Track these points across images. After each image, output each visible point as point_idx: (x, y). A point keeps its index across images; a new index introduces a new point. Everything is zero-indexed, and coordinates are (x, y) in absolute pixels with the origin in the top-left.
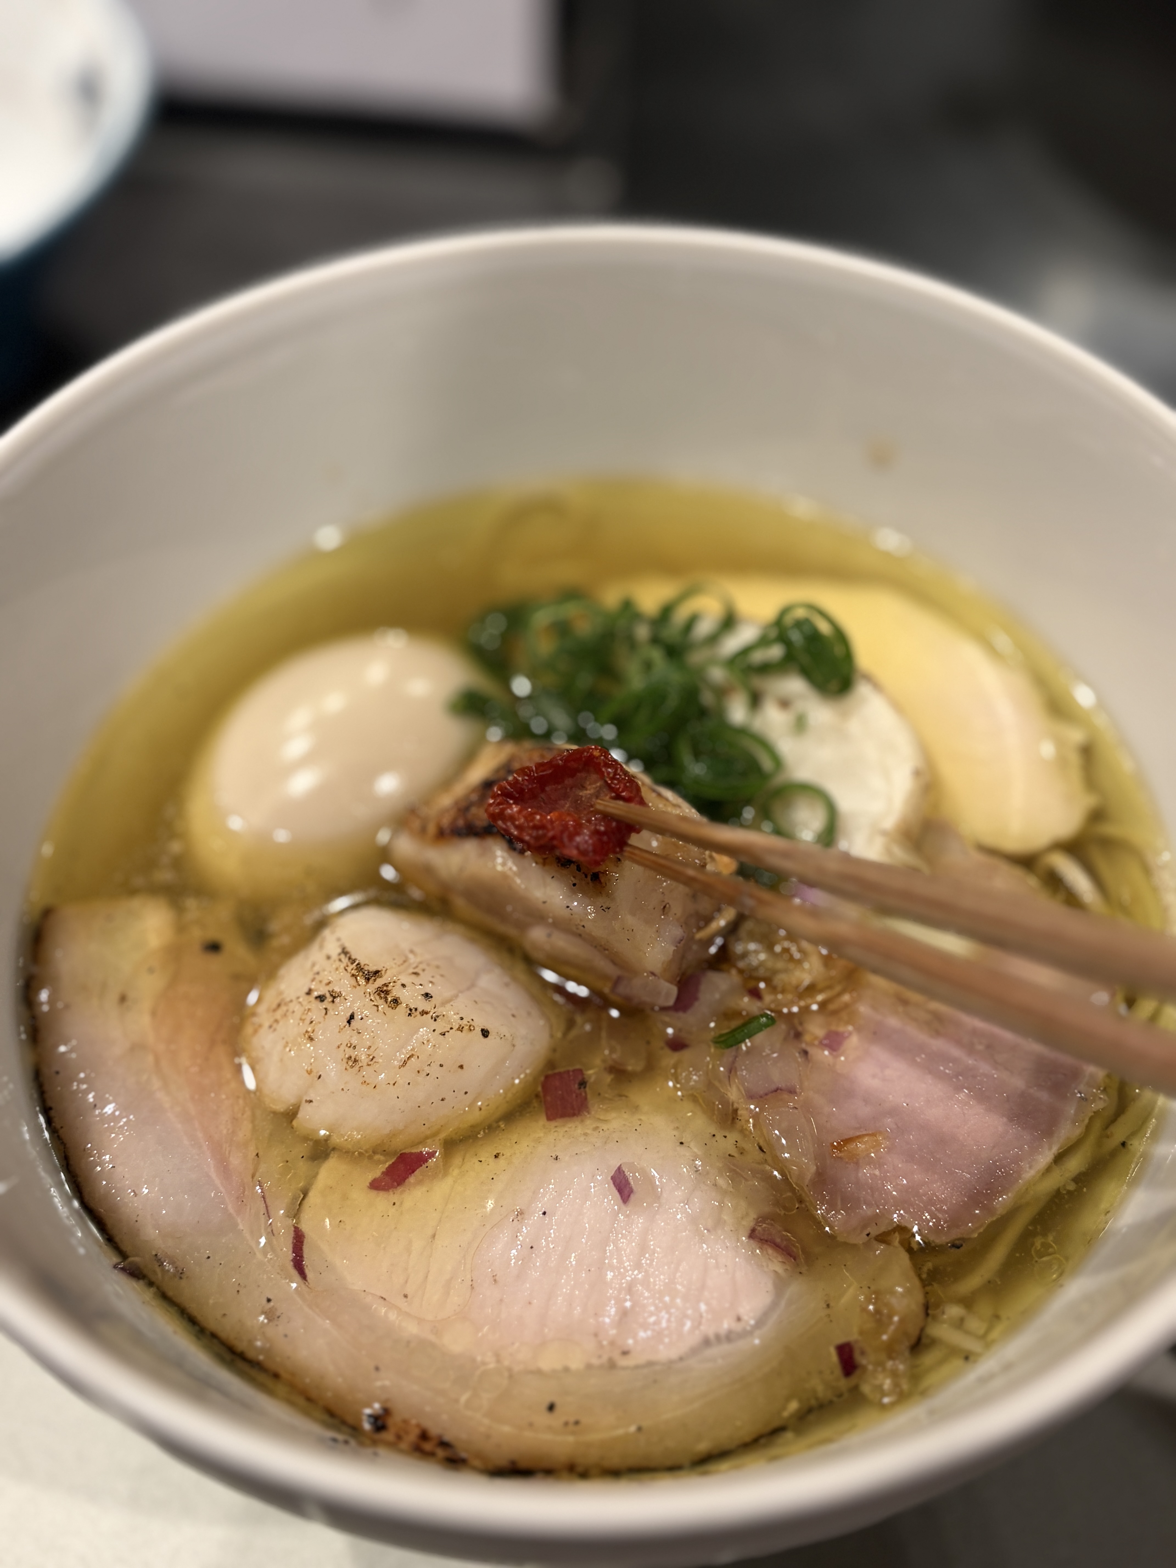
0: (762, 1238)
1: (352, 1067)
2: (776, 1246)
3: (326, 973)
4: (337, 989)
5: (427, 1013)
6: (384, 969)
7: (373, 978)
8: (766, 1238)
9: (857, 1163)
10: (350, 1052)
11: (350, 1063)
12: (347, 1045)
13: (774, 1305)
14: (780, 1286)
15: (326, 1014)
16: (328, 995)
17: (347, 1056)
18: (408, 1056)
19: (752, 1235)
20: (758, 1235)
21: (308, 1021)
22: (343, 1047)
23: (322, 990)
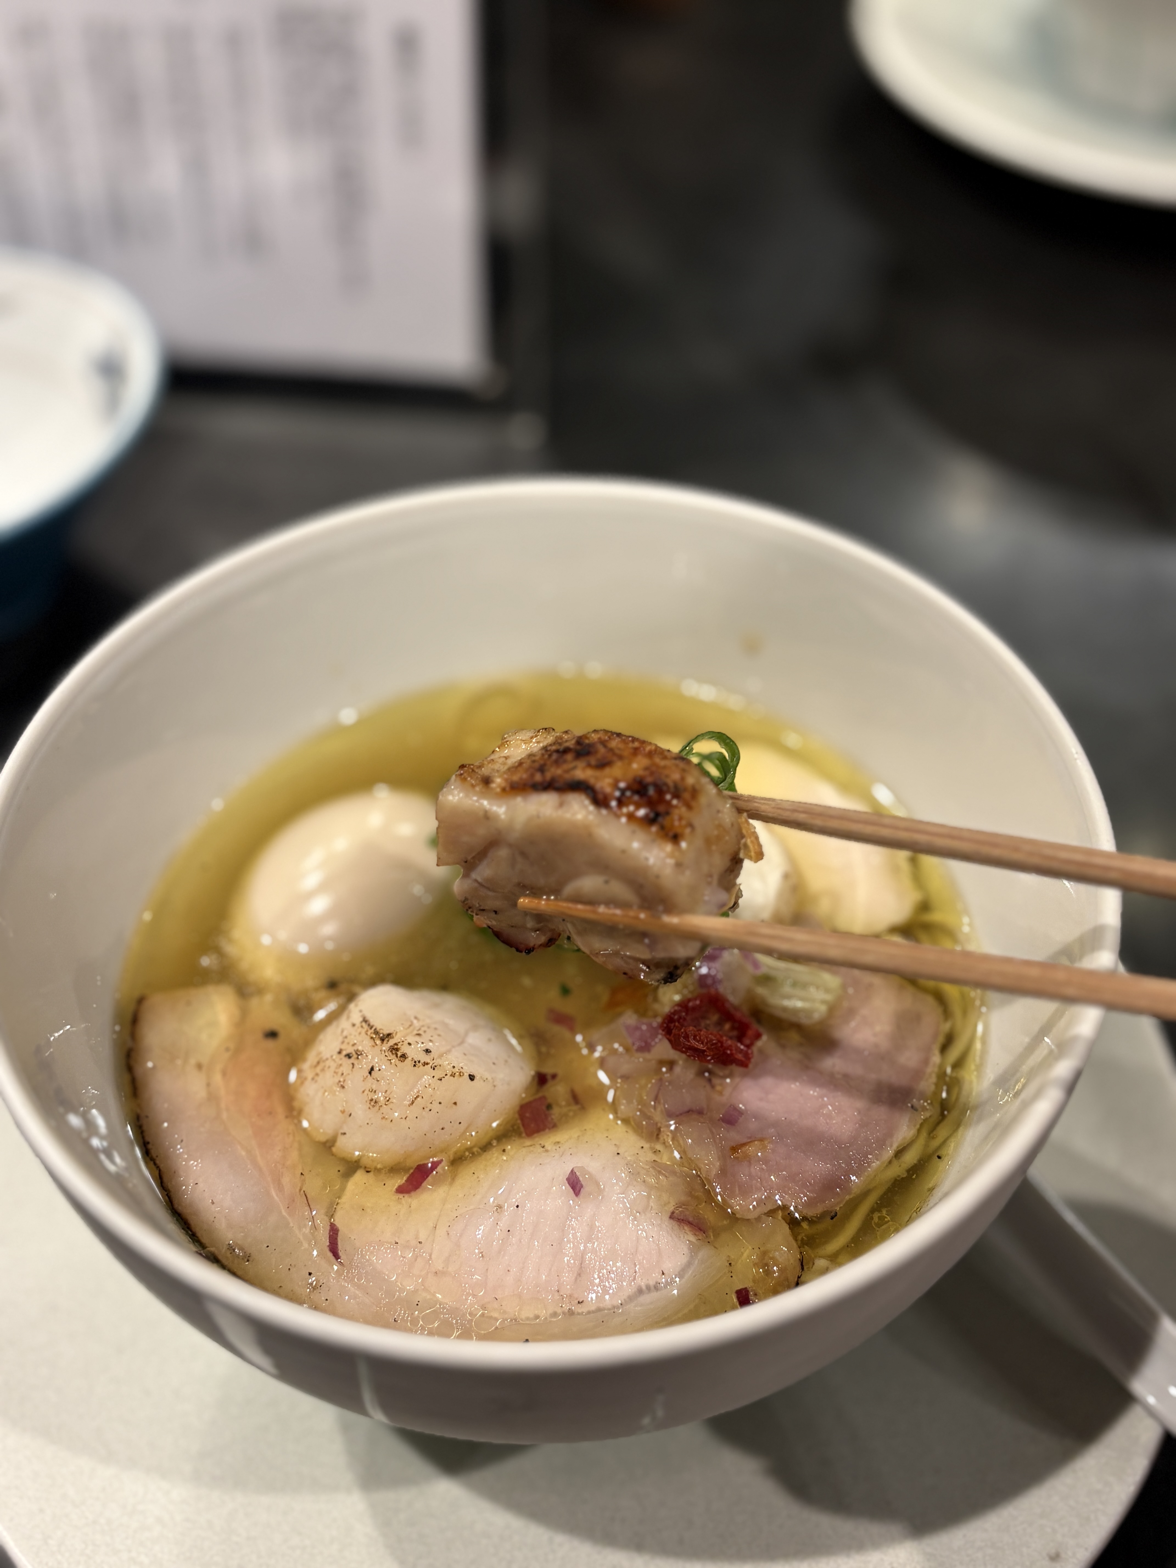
0: (679, 1218)
1: (374, 1106)
2: (690, 1223)
3: (352, 1037)
4: (360, 1048)
5: (427, 1064)
6: (395, 1032)
7: (387, 1039)
8: (682, 1218)
9: (749, 1162)
10: (371, 1096)
11: (372, 1103)
12: (369, 1090)
13: (689, 1264)
14: (694, 1250)
15: (353, 1067)
16: (354, 1053)
17: (370, 1098)
18: (415, 1096)
19: (672, 1217)
20: (676, 1216)
21: (340, 1073)
22: (367, 1092)
23: (350, 1050)
